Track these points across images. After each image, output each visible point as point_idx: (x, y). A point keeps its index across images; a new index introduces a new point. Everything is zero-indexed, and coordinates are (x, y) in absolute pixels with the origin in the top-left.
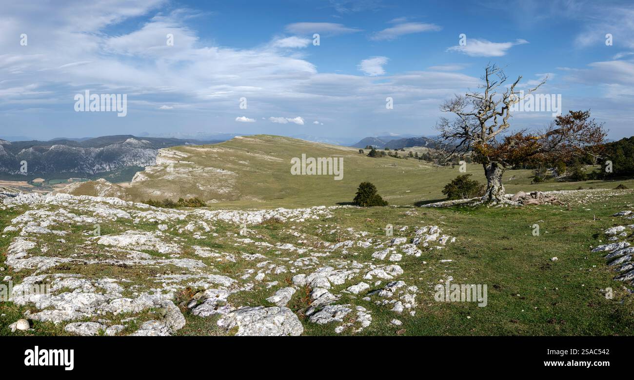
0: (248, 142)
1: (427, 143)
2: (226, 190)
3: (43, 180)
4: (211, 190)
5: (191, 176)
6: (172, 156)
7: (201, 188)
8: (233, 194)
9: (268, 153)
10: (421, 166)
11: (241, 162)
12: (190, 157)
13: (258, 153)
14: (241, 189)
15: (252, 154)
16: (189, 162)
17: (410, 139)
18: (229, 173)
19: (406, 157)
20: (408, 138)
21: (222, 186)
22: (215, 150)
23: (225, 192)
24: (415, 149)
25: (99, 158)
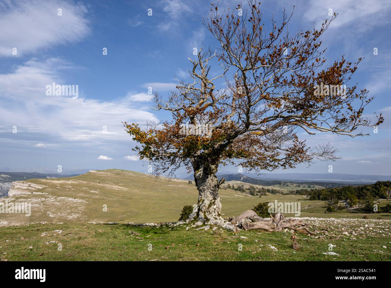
0: (101, 175)
1: (242, 178)
2: (75, 216)
4: (61, 217)
5: (43, 205)
6: (26, 188)
7: (51, 216)
8: (81, 219)
9: (116, 184)
10: (236, 195)
11: (92, 191)
12: (44, 189)
13: (108, 184)
14: (88, 214)
15: (102, 185)
16: (42, 192)
17: (229, 175)
18: (80, 201)
19: (225, 188)
20: (228, 174)
21: (72, 212)
22: (70, 182)
23: (74, 218)
24: (233, 182)
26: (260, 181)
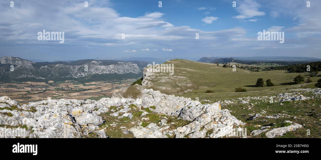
2: (190, 85)
3: (53, 82)
4: (184, 85)
7: (179, 85)
11: (183, 72)
14: (196, 84)
15: (183, 69)
18: (184, 77)
25: (80, 70)
26: (244, 62)
